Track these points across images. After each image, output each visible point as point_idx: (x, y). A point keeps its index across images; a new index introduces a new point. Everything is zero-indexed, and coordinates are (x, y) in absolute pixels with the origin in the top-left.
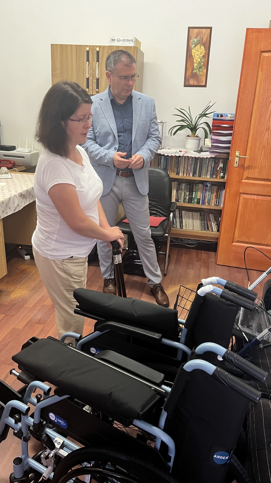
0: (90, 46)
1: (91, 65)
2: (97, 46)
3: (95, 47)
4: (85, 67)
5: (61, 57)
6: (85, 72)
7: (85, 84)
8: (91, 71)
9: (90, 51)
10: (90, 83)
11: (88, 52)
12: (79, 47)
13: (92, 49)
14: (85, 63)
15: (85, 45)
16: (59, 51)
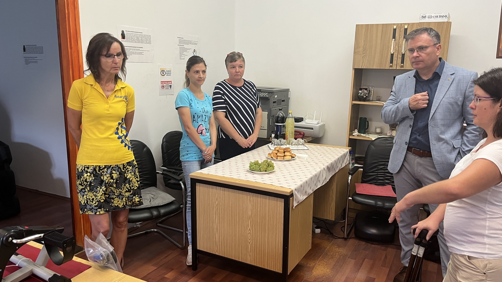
0: (397, 24)
1: (397, 41)
2: (405, 24)
3: (403, 25)
4: (390, 43)
5: (365, 36)
6: (390, 49)
7: (388, 59)
8: (396, 46)
9: (397, 29)
10: (395, 58)
11: (395, 30)
12: (385, 26)
13: (399, 27)
14: (391, 40)
15: (392, 24)
16: (364, 30)
